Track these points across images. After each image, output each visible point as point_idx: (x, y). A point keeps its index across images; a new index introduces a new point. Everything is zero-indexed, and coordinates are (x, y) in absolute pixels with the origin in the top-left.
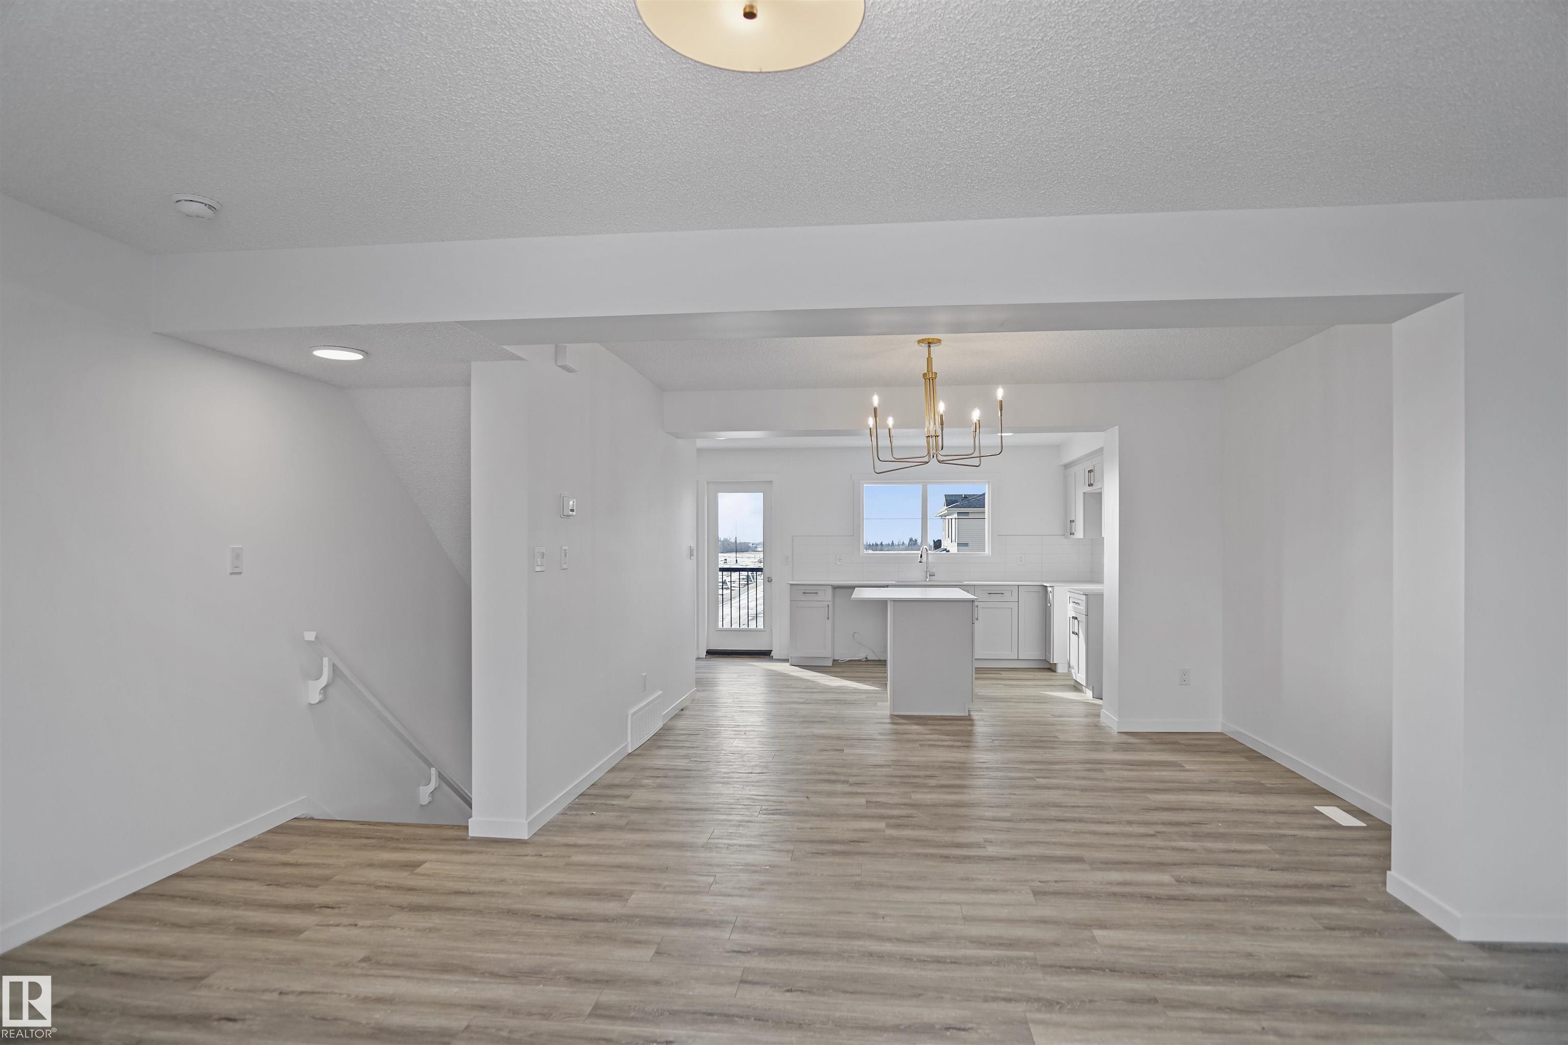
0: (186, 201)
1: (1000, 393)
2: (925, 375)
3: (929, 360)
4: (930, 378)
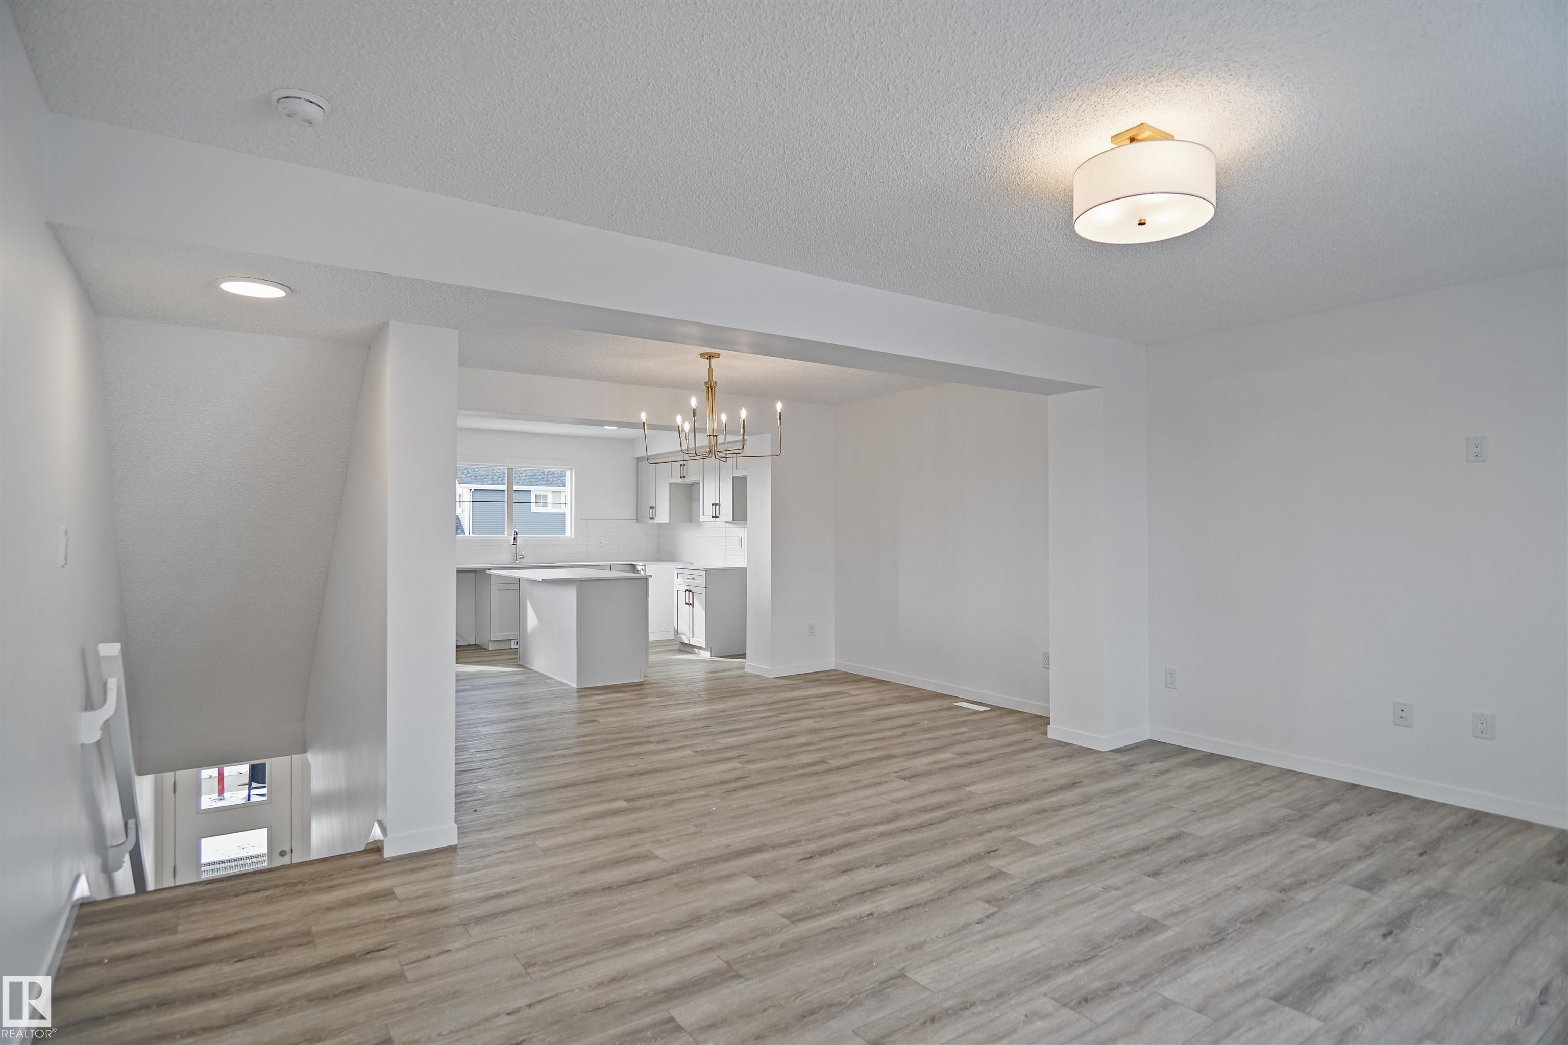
0: (307, 100)
1: (779, 406)
2: (706, 383)
3: (710, 370)
4: (710, 387)
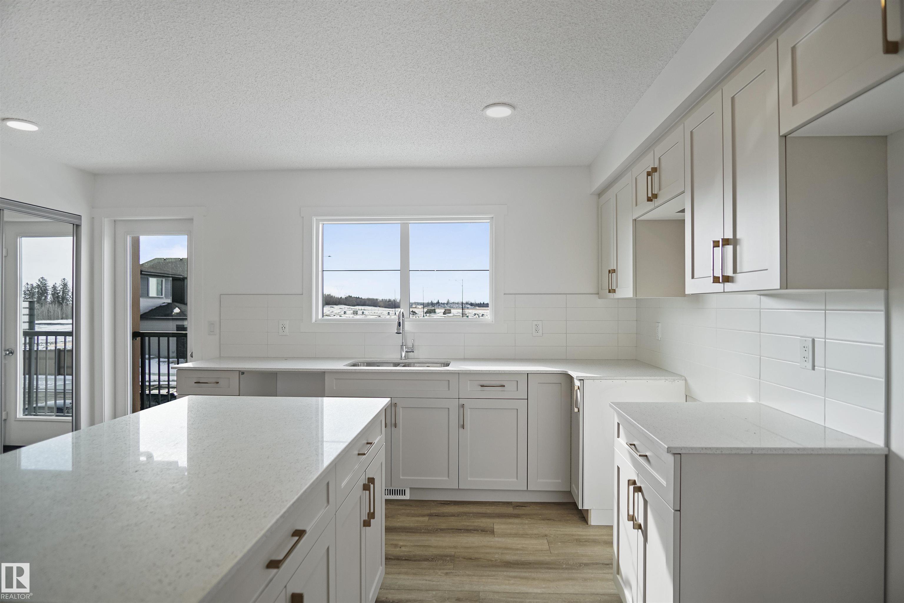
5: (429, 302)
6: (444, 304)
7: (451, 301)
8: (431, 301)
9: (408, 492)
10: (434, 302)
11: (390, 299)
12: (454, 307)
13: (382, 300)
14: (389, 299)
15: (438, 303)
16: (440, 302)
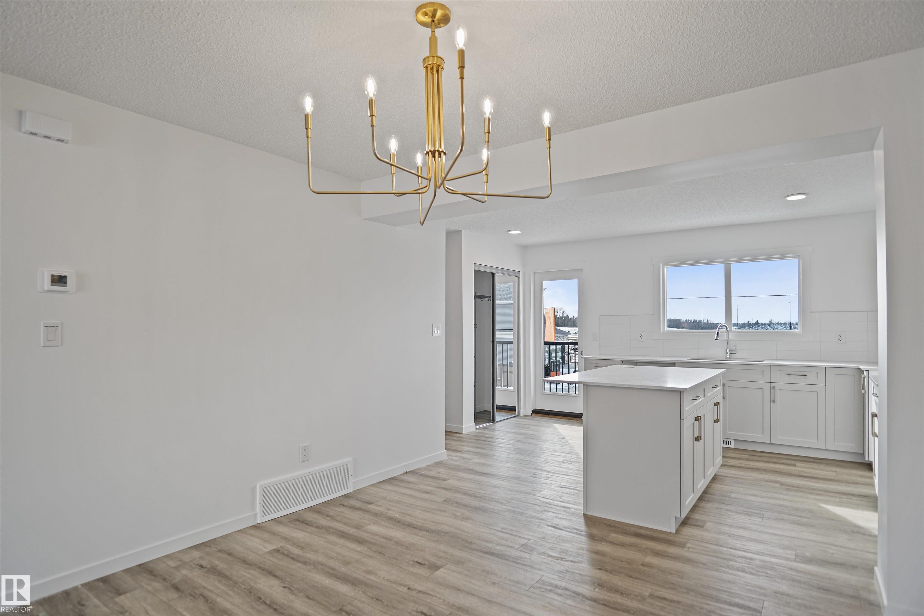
5: (745, 323)
6: (765, 324)
7: (775, 321)
8: (748, 322)
9: (732, 442)
10: (751, 323)
11: (696, 319)
12: (779, 328)
13: (686, 320)
14: (694, 320)
15: (757, 323)
16: (760, 322)
